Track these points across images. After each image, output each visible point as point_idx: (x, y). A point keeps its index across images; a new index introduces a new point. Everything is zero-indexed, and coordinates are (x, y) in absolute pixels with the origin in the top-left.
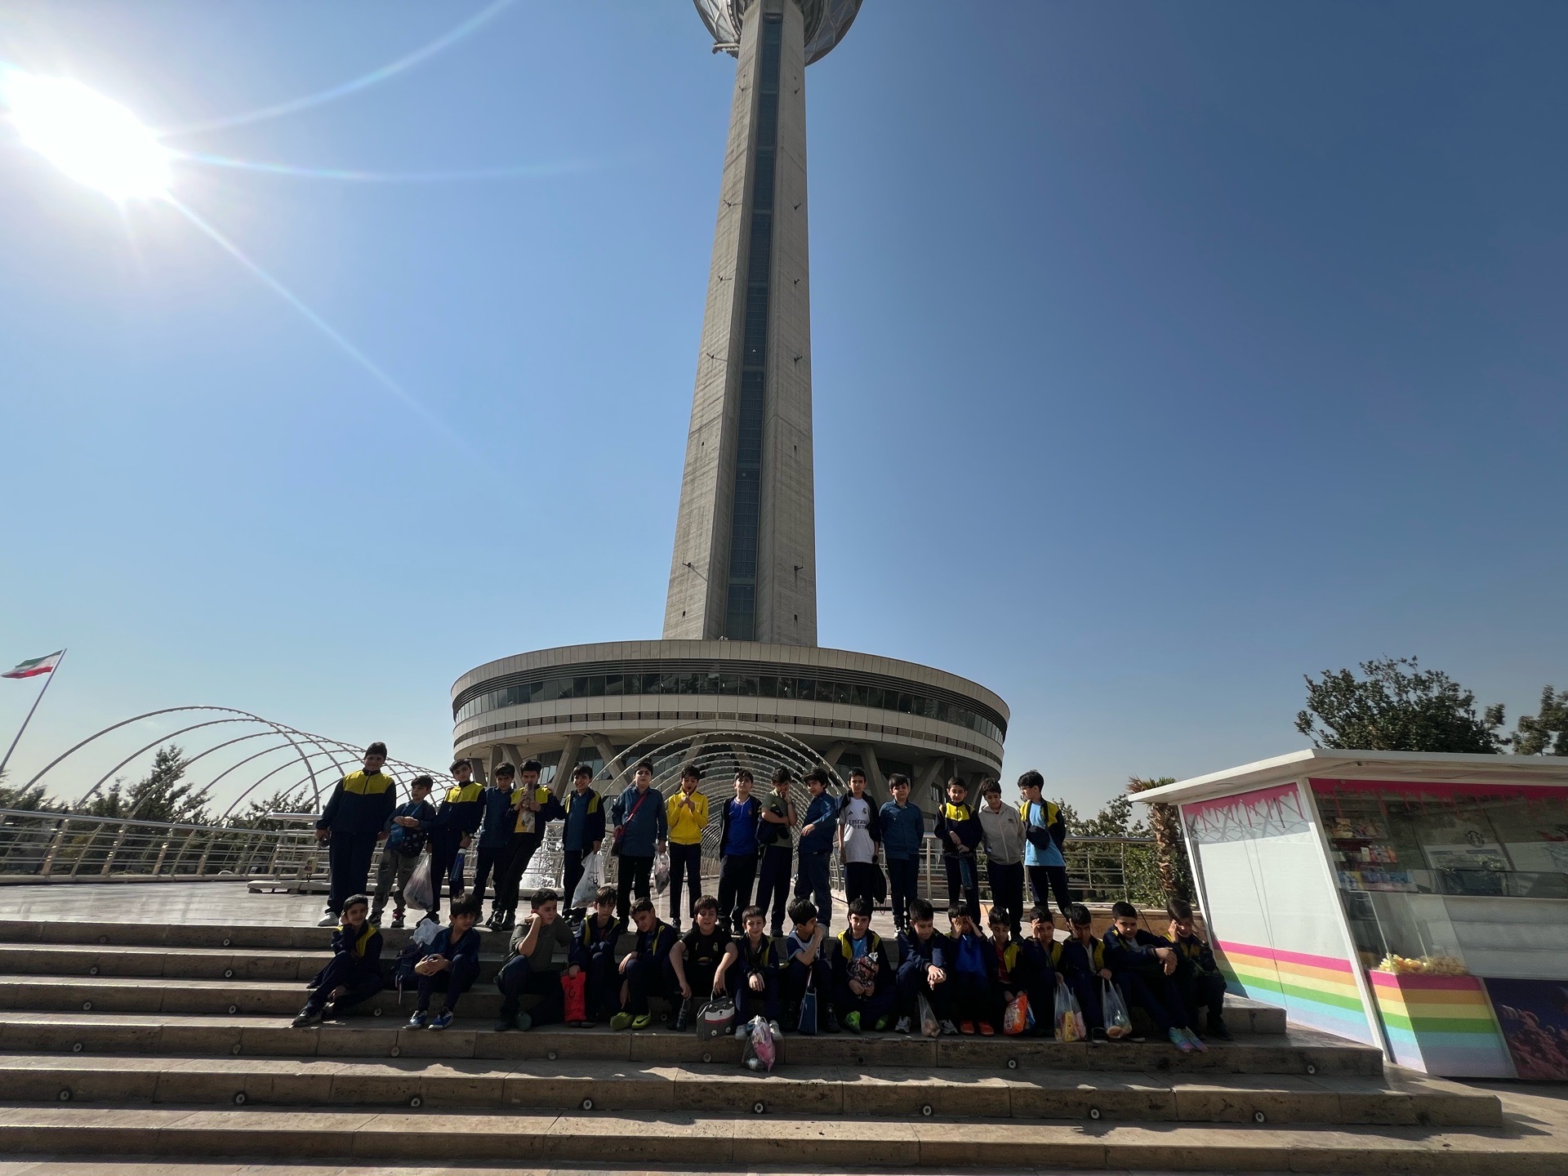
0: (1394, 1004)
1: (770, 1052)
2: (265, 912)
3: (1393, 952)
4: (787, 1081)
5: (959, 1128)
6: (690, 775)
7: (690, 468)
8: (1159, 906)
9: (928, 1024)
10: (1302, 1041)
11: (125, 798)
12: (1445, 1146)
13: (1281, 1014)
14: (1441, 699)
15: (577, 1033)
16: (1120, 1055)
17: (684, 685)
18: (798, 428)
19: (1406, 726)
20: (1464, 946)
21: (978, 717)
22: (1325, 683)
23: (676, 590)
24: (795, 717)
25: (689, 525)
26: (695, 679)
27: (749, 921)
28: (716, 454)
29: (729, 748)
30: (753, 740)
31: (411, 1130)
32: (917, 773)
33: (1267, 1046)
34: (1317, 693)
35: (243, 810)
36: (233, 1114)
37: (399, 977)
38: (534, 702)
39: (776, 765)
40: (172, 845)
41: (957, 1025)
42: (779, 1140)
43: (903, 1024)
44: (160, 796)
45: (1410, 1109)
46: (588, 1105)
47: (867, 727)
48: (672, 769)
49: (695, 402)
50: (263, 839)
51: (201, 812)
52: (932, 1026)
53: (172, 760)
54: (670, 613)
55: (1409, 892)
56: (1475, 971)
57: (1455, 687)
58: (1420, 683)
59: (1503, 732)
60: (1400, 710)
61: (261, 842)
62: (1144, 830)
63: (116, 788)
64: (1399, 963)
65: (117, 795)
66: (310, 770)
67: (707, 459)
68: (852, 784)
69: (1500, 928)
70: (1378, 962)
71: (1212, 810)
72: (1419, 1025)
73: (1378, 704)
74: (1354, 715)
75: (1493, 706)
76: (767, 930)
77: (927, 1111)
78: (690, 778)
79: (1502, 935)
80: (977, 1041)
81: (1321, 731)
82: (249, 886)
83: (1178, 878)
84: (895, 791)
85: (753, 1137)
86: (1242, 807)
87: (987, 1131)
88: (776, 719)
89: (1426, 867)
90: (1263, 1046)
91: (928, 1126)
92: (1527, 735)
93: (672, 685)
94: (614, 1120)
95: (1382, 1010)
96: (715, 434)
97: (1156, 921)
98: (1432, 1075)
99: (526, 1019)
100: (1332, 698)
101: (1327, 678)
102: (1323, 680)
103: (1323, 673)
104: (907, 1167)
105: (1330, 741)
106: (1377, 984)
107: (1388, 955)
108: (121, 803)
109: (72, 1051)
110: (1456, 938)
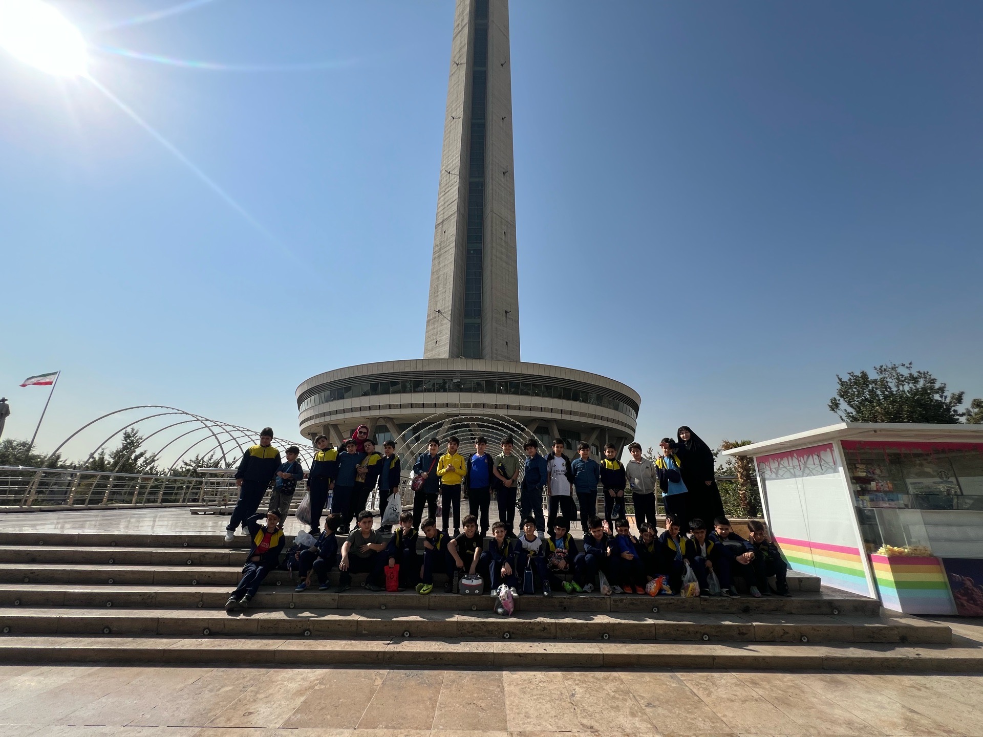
0: (885, 573)
1: (511, 605)
3: (887, 543)
4: (523, 621)
5: (626, 646)
7: (437, 248)
9: (605, 588)
10: (830, 595)
11: (108, 459)
12: (917, 655)
13: (818, 580)
14: (924, 389)
15: (397, 594)
16: (720, 604)
17: (438, 386)
18: (506, 219)
19: (901, 406)
20: (931, 539)
21: (621, 403)
22: (850, 380)
23: (431, 327)
24: (508, 405)
25: (438, 286)
26: (445, 383)
28: (454, 238)
29: (468, 426)
30: (482, 420)
31: (307, 649)
33: (809, 599)
34: (844, 387)
35: (179, 466)
37: (289, 564)
38: (347, 398)
40: (141, 487)
41: (622, 588)
42: (521, 653)
43: (588, 588)
44: (129, 458)
45: (896, 634)
46: (407, 634)
47: (552, 410)
49: (439, 203)
50: (193, 483)
51: (153, 467)
52: (607, 589)
53: (133, 437)
54: (428, 342)
55: (899, 508)
56: (936, 554)
57: (933, 381)
58: (914, 380)
59: (961, 408)
60: (897, 396)
63: (102, 453)
64: (890, 550)
65: (103, 458)
66: (219, 442)
67: (448, 242)
69: (954, 529)
70: (876, 549)
72: (899, 585)
73: (883, 392)
74: (867, 400)
75: (957, 393)
77: (606, 636)
78: (453, 443)
79: (955, 532)
81: (845, 410)
82: (191, 510)
83: (750, 501)
84: (581, 452)
85: (505, 652)
86: (795, 458)
87: (642, 648)
88: (496, 407)
89: (908, 493)
90: (807, 599)
91: (607, 645)
92: (976, 410)
93: (431, 387)
94: (423, 643)
95: (877, 576)
96: (452, 225)
98: (905, 615)
100: (854, 390)
101: (851, 377)
102: (848, 378)
103: (849, 374)
104: (596, 667)
105: (850, 416)
106: (874, 562)
107: (883, 545)
108: (106, 462)
109: (106, 606)
110: (926, 534)
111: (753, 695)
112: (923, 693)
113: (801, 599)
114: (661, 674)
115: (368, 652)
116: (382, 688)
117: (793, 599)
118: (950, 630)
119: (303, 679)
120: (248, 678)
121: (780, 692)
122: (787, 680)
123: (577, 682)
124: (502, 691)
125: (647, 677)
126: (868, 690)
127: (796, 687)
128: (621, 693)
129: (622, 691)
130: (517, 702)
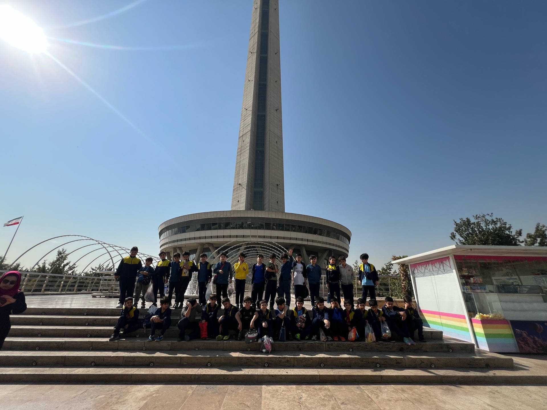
0: (479, 329)
1: (270, 347)
2: (98, 304)
3: (480, 312)
4: (276, 356)
5: (333, 370)
6: (242, 256)
7: (239, 150)
8: (401, 298)
9: (323, 338)
10: (447, 341)
11: (48, 266)
12: (494, 374)
13: (441, 333)
14: (500, 228)
15: (205, 342)
16: (387, 346)
17: (239, 226)
18: (277, 135)
19: (488, 237)
20: (503, 310)
21: (341, 236)
23: (235, 193)
24: (277, 237)
25: (239, 170)
26: (243, 224)
27: (262, 305)
28: (249, 145)
29: (255, 247)
30: (263, 244)
31: (151, 373)
32: (319, 255)
34: (458, 226)
35: (88, 270)
36: (91, 369)
37: (144, 325)
38: (187, 232)
39: (271, 253)
40: (65, 282)
41: (332, 337)
42: (273, 375)
43: (314, 337)
44: (60, 266)
45: (483, 363)
46: (209, 364)
47: (302, 240)
48: (235, 254)
49: (240, 126)
50: (96, 280)
51: (74, 271)
52: (324, 338)
53: (63, 254)
54: (234, 201)
55: (486, 293)
56: (507, 318)
57: (505, 224)
58: (494, 222)
59: (521, 239)
60: (486, 232)
61: (95, 281)
62: (397, 273)
63: (44, 263)
64: (482, 316)
65: (45, 266)
66: (111, 256)
67: (246, 146)
68: (297, 259)
69: (516, 304)
70: (474, 316)
71: (420, 266)
72: (487, 336)
73: (478, 230)
74: (470, 233)
75: (518, 230)
76: (268, 307)
77: (322, 365)
78: (242, 257)
79: (517, 306)
80: (339, 343)
81: (459, 239)
82: (92, 295)
83: (408, 289)
84: (311, 261)
85: (264, 374)
86: (430, 265)
87: (342, 371)
88: (271, 237)
89: (492, 284)
90: (435, 343)
91: (323, 370)
92: (529, 239)
93: (235, 226)
95: (475, 331)
96: (248, 137)
97: (400, 303)
98: (491, 352)
99: (188, 337)
100: (463, 228)
101: (461, 221)
102: (460, 222)
103: (460, 219)
104: (315, 383)
105: (461, 242)
106: (474, 323)
107: (478, 313)
108: (47, 268)
109: (35, 349)
110: (501, 307)
111: (402, 397)
112: (497, 395)
113: (431, 343)
114: (352, 386)
115: (185, 375)
116: (192, 395)
117: (427, 343)
118: (512, 360)
119: (146, 391)
120: (115, 391)
121: (417, 395)
122: (422, 389)
123: (304, 391)
124: (261, 396)
125: (344, 388)
126: (466, 394)
127: (426, 392)
128: (328, 397)
129: (329, 396)
130: (268, 402)
